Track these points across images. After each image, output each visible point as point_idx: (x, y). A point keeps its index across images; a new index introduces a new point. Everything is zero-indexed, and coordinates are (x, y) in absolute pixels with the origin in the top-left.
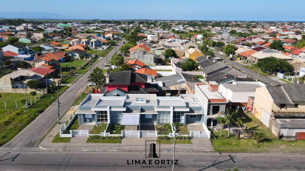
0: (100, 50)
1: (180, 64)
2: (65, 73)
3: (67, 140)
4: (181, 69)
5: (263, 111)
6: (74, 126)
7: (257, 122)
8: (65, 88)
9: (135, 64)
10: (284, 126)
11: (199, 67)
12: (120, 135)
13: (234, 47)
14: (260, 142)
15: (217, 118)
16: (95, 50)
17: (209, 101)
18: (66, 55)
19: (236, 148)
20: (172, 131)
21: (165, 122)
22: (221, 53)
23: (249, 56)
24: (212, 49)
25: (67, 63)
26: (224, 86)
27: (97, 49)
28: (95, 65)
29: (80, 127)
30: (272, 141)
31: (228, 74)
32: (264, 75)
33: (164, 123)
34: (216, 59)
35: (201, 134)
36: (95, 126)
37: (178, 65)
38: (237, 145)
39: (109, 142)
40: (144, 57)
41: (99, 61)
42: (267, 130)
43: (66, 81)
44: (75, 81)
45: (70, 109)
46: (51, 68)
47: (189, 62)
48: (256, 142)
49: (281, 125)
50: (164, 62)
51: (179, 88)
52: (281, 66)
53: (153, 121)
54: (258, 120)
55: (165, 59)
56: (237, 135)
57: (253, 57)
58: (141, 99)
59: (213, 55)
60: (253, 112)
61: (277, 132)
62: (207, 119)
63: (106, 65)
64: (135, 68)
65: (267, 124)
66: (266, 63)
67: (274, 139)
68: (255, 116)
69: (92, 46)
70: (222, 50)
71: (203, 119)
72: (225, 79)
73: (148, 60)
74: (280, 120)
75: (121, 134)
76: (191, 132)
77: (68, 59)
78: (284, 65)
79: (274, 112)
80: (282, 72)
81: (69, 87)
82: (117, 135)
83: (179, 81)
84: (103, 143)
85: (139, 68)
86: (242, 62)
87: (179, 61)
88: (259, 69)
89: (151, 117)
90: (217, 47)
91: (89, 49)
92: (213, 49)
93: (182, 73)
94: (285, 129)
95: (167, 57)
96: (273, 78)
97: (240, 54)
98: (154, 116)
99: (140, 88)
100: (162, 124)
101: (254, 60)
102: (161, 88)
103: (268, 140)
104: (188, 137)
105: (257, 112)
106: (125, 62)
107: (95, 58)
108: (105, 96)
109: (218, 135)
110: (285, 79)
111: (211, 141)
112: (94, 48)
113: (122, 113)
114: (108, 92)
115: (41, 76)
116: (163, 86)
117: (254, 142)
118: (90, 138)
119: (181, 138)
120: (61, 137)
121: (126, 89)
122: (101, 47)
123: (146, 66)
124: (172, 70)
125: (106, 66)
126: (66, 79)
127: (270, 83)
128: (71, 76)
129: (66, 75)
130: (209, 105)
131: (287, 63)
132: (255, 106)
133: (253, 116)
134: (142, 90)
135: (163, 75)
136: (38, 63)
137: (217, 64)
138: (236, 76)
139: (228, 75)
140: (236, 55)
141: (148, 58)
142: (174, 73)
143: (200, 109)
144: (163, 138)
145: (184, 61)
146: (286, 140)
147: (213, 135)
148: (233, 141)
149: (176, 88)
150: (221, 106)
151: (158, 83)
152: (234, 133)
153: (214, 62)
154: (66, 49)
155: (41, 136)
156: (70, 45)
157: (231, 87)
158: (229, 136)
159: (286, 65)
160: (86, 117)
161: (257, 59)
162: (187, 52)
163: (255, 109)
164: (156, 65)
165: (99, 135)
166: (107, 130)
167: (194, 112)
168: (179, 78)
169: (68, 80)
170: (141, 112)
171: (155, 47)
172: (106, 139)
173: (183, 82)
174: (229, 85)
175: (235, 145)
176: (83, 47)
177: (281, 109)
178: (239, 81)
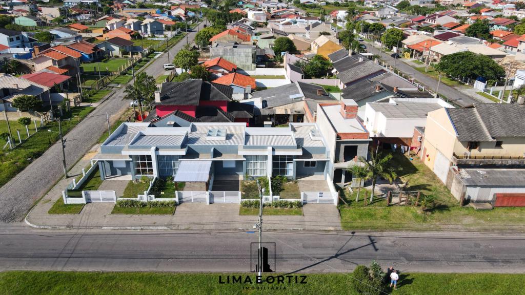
0: (160, 39)
1: (299, 66)
2: (89, 83)
3: (78, 209)
4: (300, 75)
5: (439, 154)
6: (92, 183)
7: (426, 173)
8: (87, 110)
9: (217, 66)
10: (474, 182)
11: (334, 71)
12: (173, 199)
13: (400, 34)
14: (427, 210)
15: (351, 169)
16: (150, 39)
17: (338, 137)
18: (95, 48)
19: (382, 223)
20: (269, 191)
21: (258, 175)
22: (378, 44)
23: (427, 49)
24: (362, 36)
25: (96, 64)
26: (372, 107)
27: (154, 37)
28: (147, 67)
29: (103, 184)
30: (450, 209)
31: (381, 84)
32: (450, 86)
33: (257, 177)
34: (366, 56)
35: (322, 197)
36: (131, 182)
37: (295, 67)
38: (385, 217)
39: (153, 213)
40: (236, 53)
41: (155, 60)
42: (442, 190)
43: (91, 98)
44: (107, 97)
45: (90, 151)
46: (66, 74)
47: (315, 62)
48: (419, 211)
49: (468, 180)
50: (271, 61)
51: (291, 110)
52: (482, 68)
53: (237, 173)
54: (429, 170)
55: (274, 56)
56: (387, 199)
57: (433, 52)
58: (216, 133)
59: (361, 48)
60: (421, 154)
61: (459, 193)
62: (334, 169)
63: (167, 67)
64: (217, 72)
65: (443, 178)
66: (455, 63)
67: (454, 206)
68: (423, 162)
69: (146, 31)
70: (380, 39)
71: (328, 169)
72: (377, 94)
73: (242, 57)
74: (467, 172)
75: (175, 197)
76: (302, 194)
77: (99, 55)
78: (488, 66)
79: (458, 157)
80: (483, 80)
81: (95, 109)
82: (167, 200)
83: (292, 97)
84: (141, 215)
85: (224, 74)
86: (414, 61)
87: (298, 59)
88: (442, 73)
89: (233, 166)
90: (372, 34)
91: (140, 37)
92: (364, 37)
93: (299, 83)
94: (475, 188)
95: (278, 52)
96: (466, 90)
97: (411, 47)
98: (239, 163)
99: (219, 111)
100: (253, 177)
101: (436, 57)
102: (258, 110)
103: (442, 208)
104: (296, 203)
105: (428, 156)
106: (199, 62)
107: (149, 54)
108: (154, 126)
109: (352, 199)
110: (486, 91)
111: (339, 211)
112: (150, 35)
113: (180, 160)
114: (160, 118)
115: (43, 89)
116: (263, 107)
117: (416, 211)
118: (119, 206)
119: (284, 205)
120: (65, 203)
121: (192, 114)
122: (162, 34)
123: (238, 69)
124: (286, 76)
125: (166, 69)
126: (91, 94)
127: (460, 99)
128: (102, 88)
129: (90, 87)
130: (338, 145)
131: (494, 62)
132: (425, 144)
133: (421, 161)
134: (222, 114)
135: (267, 86)
136: (40, 64)
137: (366, 65)
138: (397, 88)
139: (382, 86)
140: (404, 49)
141: (243, 54)
142: (287, 82)
143: (322, 150)
144: (251, 205)
145: (307, 61)
146: (475, 207)
147: (342, 200)
148: (379, 210)
149: (286, 110)
150: (360, 146)
151: (253, 102)
152: (382, 195)
153: (360, 61)
154: (98, 38)
155: (31, 202)
156: (106, 31)
157: (386, 109)
158: (373, 200)
159: (490, 66)
160: (115, 166)
161: (441, 54)
162: (314, 42)
163: (425, 149)
164: (257, 67)
165: (134, 199)
166: (150, 190)
167: (311, 157)
168: (293, 91)
169: (95, 95)
170: (214, 157)
171: (260, 34)
172: (148, 206)
173: (299, 99)
174: (382, 105)
175: (381, 217)
176: (129, 33)
177: (470, 151)
178: (402, 97)
